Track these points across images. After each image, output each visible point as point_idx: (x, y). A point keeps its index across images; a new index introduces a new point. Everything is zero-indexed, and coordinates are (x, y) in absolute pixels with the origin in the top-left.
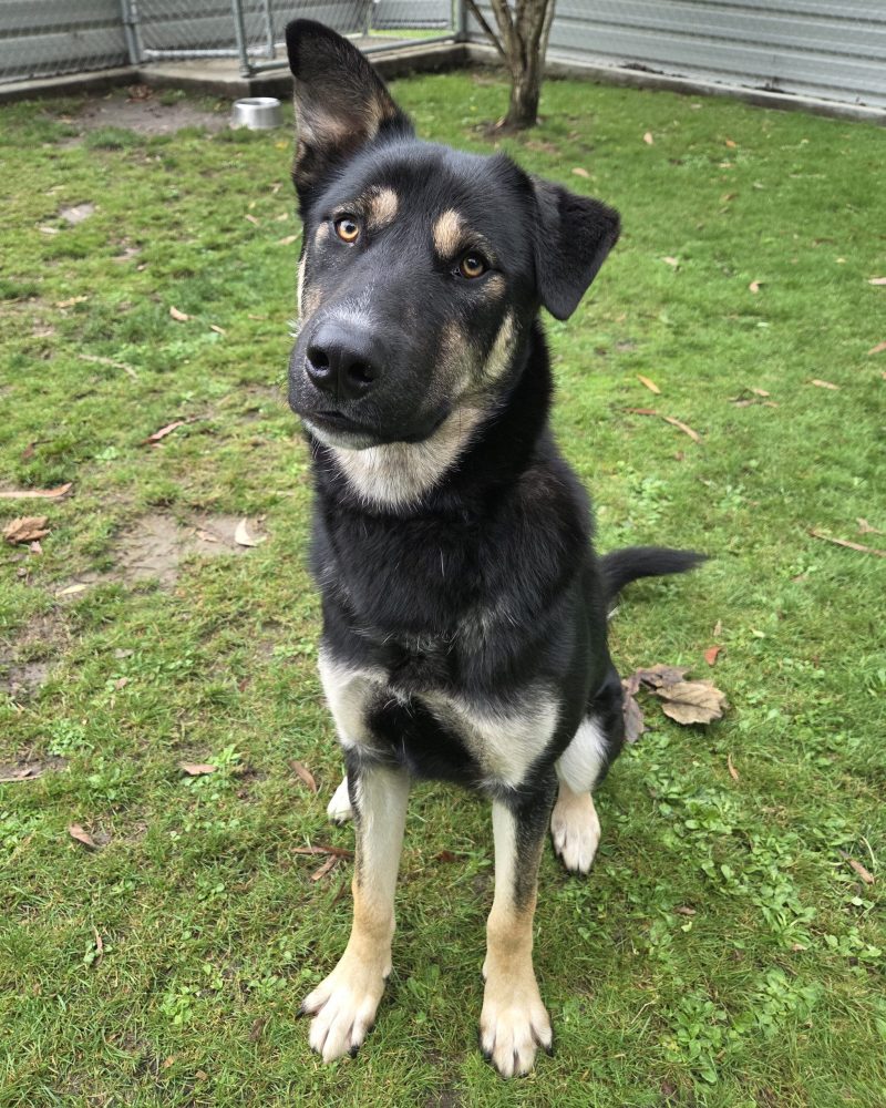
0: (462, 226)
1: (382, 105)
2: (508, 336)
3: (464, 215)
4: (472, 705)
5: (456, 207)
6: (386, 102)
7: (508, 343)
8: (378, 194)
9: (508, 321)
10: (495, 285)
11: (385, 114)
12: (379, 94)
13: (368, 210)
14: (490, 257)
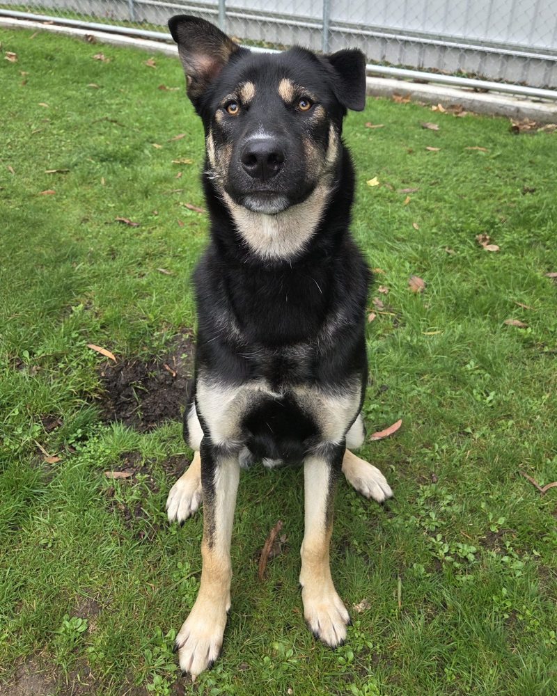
0: (293, 84)
1: (227, 46)
2: (334, 137)
3: (291, 79)
4: (322, 390)
5: (286, 77)
6: (230, 45)
7: (335, 140)
8: (243, 86)
9: (332, 128)
10: (319, 112)
11: (232, 50)
12: (225, 41)
13: (239, 96)
14: (313, 98)
